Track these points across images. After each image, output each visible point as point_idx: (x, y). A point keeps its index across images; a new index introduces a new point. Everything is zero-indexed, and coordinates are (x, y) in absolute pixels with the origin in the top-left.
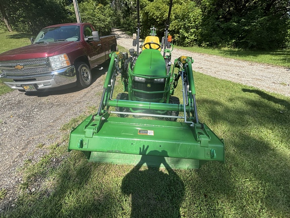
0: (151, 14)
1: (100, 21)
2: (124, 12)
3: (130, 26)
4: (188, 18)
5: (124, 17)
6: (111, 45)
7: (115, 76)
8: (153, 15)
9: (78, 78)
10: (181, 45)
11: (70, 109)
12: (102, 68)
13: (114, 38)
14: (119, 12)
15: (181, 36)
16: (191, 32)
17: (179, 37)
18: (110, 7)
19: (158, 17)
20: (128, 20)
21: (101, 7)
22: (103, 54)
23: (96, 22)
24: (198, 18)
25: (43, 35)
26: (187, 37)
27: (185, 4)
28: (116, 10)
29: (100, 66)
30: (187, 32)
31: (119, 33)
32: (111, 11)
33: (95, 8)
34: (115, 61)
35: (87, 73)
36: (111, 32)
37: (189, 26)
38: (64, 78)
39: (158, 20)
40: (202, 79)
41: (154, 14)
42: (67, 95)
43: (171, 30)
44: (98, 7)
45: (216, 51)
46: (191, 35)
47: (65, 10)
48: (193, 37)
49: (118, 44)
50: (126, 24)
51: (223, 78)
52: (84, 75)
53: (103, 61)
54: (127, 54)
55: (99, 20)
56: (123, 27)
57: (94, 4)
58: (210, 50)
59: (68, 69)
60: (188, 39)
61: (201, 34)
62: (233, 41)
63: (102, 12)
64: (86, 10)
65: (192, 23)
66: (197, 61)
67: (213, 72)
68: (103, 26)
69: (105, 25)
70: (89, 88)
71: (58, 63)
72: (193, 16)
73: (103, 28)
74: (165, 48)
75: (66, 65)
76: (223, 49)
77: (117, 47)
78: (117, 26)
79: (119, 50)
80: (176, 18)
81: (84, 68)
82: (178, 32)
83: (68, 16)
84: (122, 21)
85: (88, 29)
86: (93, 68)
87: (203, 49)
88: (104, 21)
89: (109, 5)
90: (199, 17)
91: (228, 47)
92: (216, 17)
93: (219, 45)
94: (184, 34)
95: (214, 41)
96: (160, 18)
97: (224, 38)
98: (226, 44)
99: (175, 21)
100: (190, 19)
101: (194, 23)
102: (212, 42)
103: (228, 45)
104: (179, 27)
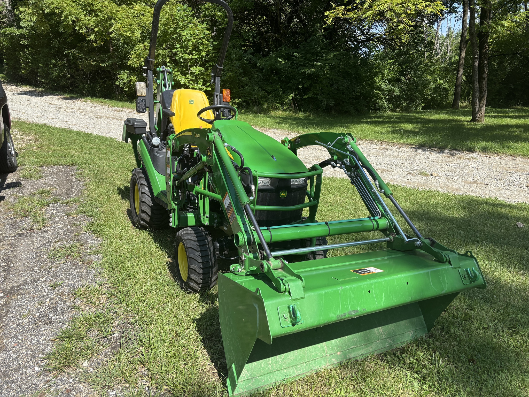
0: (69, 20)
8: (75, 22)
16: (192, 74)
19: (92, 30)
27: (166, 8)
30: (184, 74)
37: (186, 60)
39: (92, 37)
41: (78, 20)
65: (191, 53)
76: (273, 113)
91: (285, 110)
92: (241, 44)
93: (264, 105)
94: (178, 79)
95: (252, 97)
96: (97, 33)
97: (269, 90)
98: (278, 103)
99: (144, 45)
100: (185, 44)
101: (196, 53)
102: (248, 98)
103: (282, 104)
104: (160, 59)
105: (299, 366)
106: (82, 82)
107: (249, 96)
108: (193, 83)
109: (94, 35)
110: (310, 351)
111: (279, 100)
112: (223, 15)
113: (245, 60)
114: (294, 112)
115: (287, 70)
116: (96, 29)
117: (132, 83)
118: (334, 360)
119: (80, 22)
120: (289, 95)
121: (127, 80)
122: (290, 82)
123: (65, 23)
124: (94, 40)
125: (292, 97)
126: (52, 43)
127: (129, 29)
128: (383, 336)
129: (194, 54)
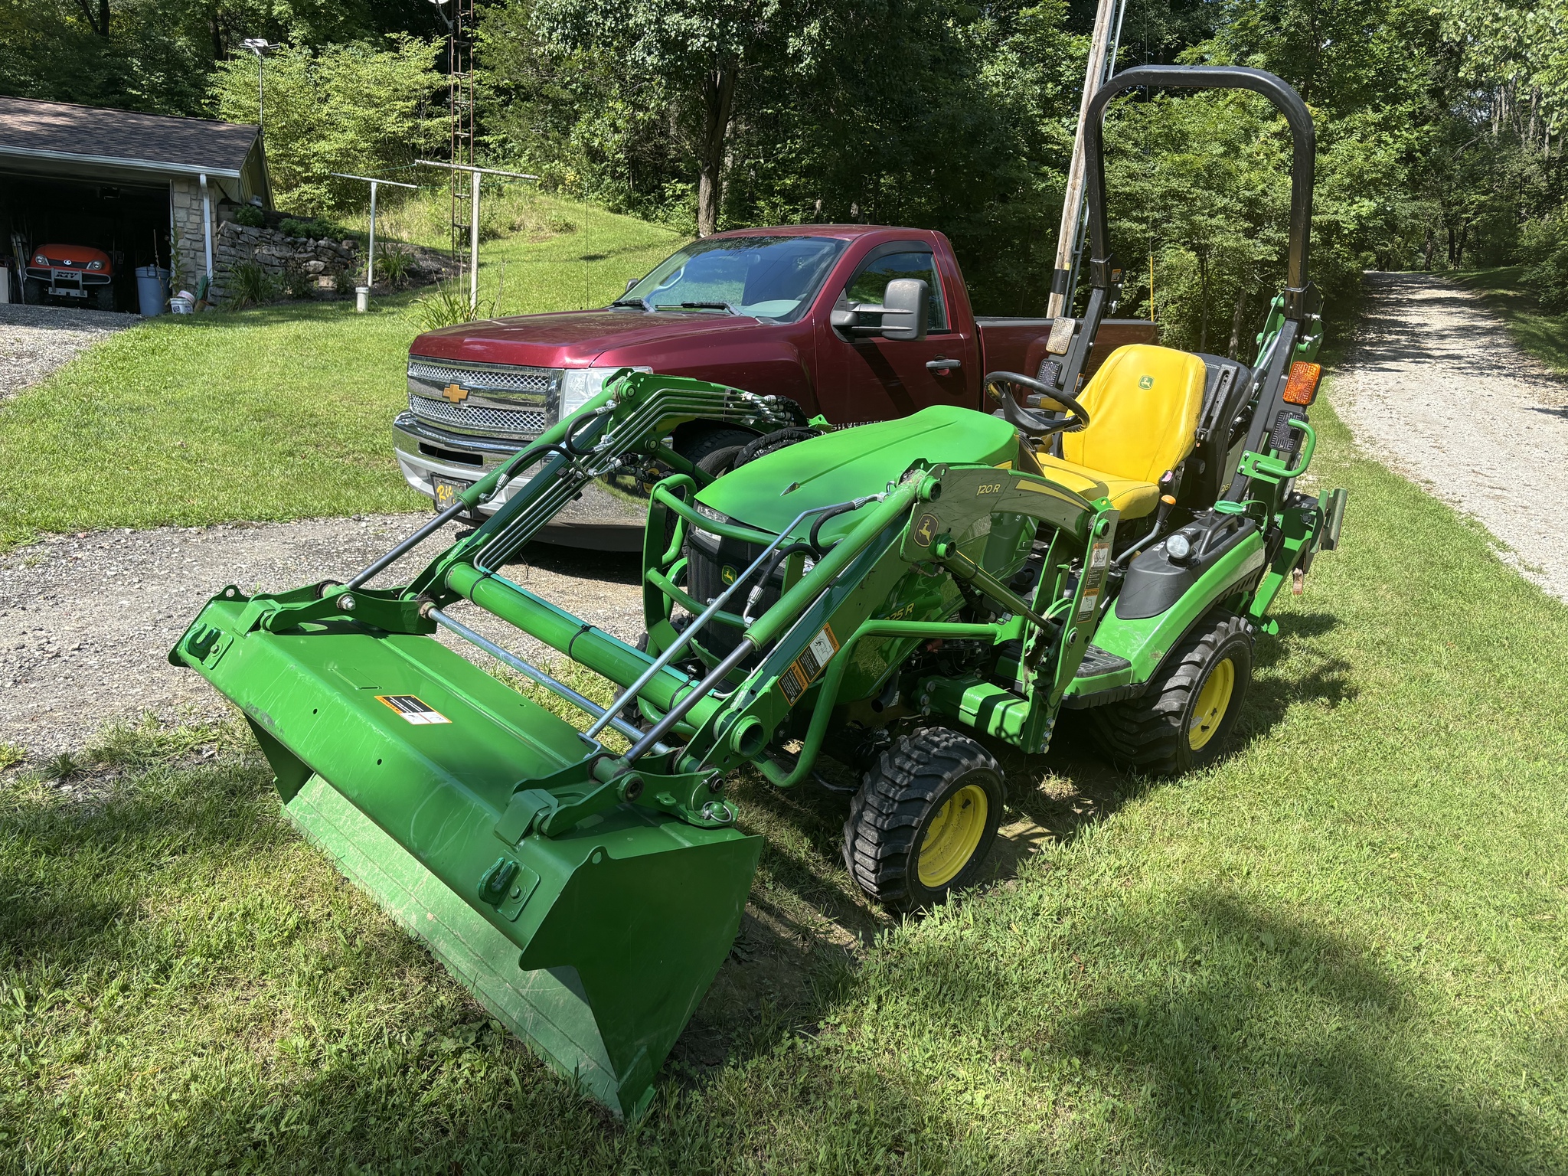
23: (1216, 221)
31: (1441, 320)
33: (1254, 130)
36: (1375, 303)
55: (1251, 209)
64: (1179, 139)
68: (1264, 253)
105: (370, 864)
110: (401, 858)
118: (414, 917)
128: (524, 987)
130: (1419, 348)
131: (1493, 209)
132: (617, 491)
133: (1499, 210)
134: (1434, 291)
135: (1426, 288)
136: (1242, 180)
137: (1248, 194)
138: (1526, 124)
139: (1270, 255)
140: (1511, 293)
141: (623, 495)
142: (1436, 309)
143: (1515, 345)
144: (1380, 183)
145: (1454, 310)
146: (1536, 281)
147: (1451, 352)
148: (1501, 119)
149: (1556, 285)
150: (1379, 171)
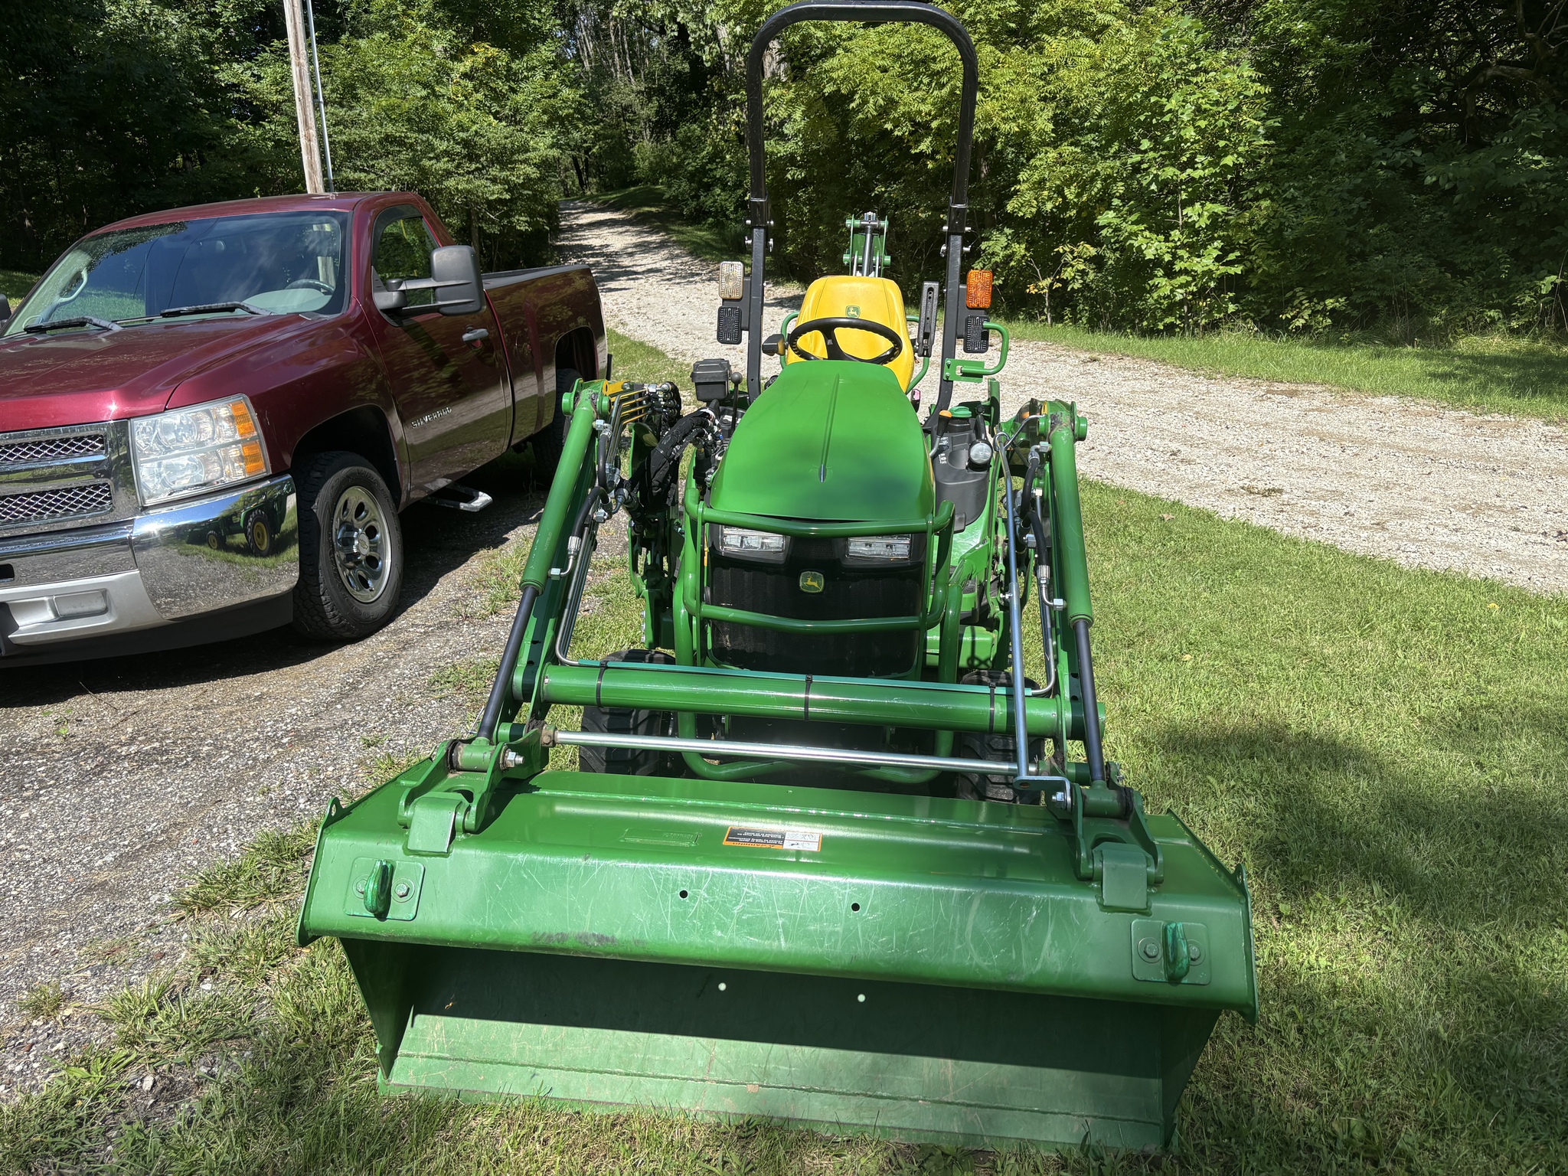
0: (871, 109)
1: (472, 157)
2: (661, 91)
3: (708, 188)
4: (1158, 127)
5: (661, 126)
6: (555, 338)
7: (594, 525)
8: (883, 112)
9: (308, 565)
10: (1119, 325)
11: (237, 781)
12: (483, 498)
13: (580, 284)
14: (627, 90)
15: (1111, 258)
16: (1190, 228)
17: (1098, 262)
18: (558, 62)
19: (926, 126)
20: (690, 144)
21: (489, 62)
22: (495, 401)
23: (443, 165)
24: (1236, 127)
25: (78, 278)
26: (1157, 262)
27: (1129, 35)
28: (602, 73)
29: (468, 485)
30: (1163, 229)
31: (616, 240)
32: (566, 92)
33: (443, 72)
34: (595, 433)
35: (371, 532)
36: (557, 231)
37: (1169, 187)
38: (208, 562)
39: (925, 146)
40: (1259, 574)
41: (892, 103)
42: (217, 690)
43: (1028, 212)
44: (467, 64)
45: (1409, 362)
46: (1195, 249)
47: (212, 91)
48: (1206, 262)
49: (608, 323)
50: (673, 172)
51: (1436, 562)
52: (347, 542)
53: (495, 449)
54: (674, 394)
55: (471, 151)
56: (656, 198)
57: (438, 46)
58: (1356, 359)
59: (247, 500)
60: (1170, 274)
61: (1273, 236)
62: (1548, 283)
63: (497, 97)
64: (375, 84)
65: (1191, 163)
66: (1243, 441)
67: (1365, 517)
68: (495, 192)
69: (511, 188)
70: (378, 644)
71: (184, 461)
72: (1199, 111)
73: (492, 205)
74: (948, 352)
75: (239, 475)
76: (1467, 344)
77: (603, 349)
78: (605, 187)
79: (618, 371)
80: (1066, 127)
81: (356, 495)
82: (1089, 232)
83: (233, 129)
84: (645, 149)
85: (400, 227)
86: (416, 495)
87: (1301, 352)
88: (504, 157)
89: (546, 51)
90: (1249, 121)
91: (1513, 332)
92: (1380, 115)
93: (1433, 314)
94: (1136, 244)
95: (1388, 288)
96: (939, 133)
97: (1465, 263)
98: (1490, 308)
99: (1058, 150)
100: (1172, 136)
101: (1206, 163)
102: (1375, 294)
103: (1508, 311)
104: (1096, 190)
106: (908, 267)
107: (1379, 286)
108: (1186, 255)
109: (930, 139)
111: (1499, 297)
112: (1314, 28)
113: (1381, 167)
114: (1553, 339)
115: (1544, 192)
116: (934, 124)
117: (1013, 263)
119: (895, 110)
120: (1543, 279)
121: (1001, 254)
122: (1555, 233)
123: (861, 116)
124: (929, 151)
125: (1556, 284)
126: (849, 171)
127: (1019, 111)
128: (947, 1092)
129: (1200, 166)
130: (619, 267)
131: (605, 137)
132: (230, 556)
133: (612, 137)
134: (591, 215)
135: (583, 213)
136: (453, 121)
137: (462, 135)
138: (612, 58)
139: (501, 193)
140: (653, 209)
141: (238, 558)
142: (605, 231)
143: (691, 254)
144: (573, 118)
145: (620, 230)
146: (677, 196)
147: (649, 267)
148: (589, 56)
149: (692, 198)
150: (570, 107)
